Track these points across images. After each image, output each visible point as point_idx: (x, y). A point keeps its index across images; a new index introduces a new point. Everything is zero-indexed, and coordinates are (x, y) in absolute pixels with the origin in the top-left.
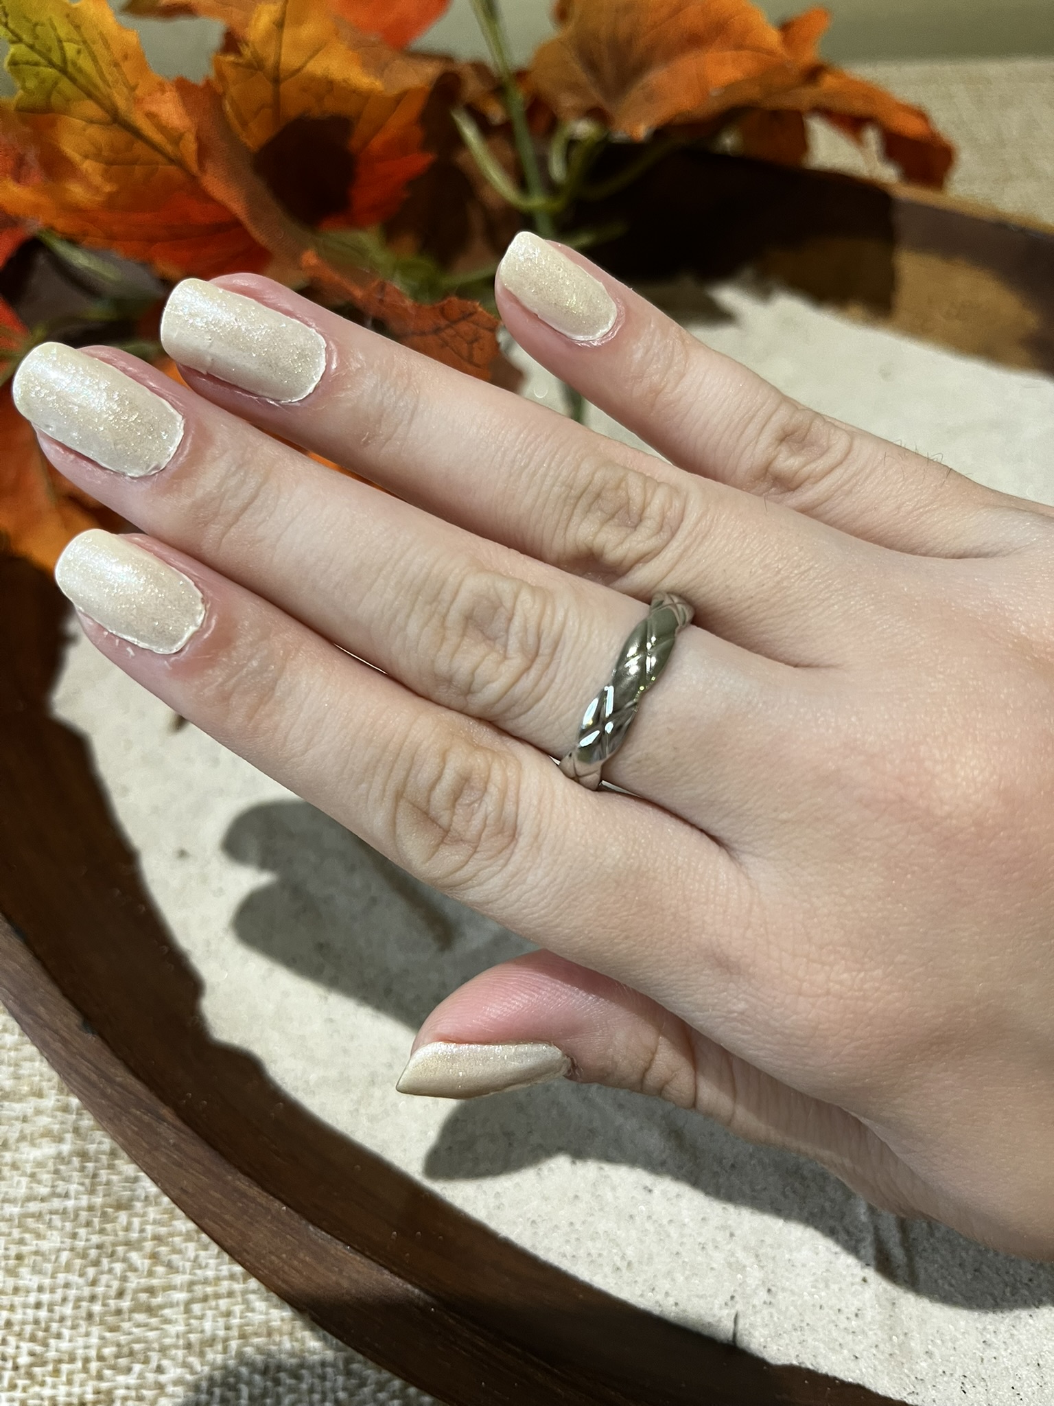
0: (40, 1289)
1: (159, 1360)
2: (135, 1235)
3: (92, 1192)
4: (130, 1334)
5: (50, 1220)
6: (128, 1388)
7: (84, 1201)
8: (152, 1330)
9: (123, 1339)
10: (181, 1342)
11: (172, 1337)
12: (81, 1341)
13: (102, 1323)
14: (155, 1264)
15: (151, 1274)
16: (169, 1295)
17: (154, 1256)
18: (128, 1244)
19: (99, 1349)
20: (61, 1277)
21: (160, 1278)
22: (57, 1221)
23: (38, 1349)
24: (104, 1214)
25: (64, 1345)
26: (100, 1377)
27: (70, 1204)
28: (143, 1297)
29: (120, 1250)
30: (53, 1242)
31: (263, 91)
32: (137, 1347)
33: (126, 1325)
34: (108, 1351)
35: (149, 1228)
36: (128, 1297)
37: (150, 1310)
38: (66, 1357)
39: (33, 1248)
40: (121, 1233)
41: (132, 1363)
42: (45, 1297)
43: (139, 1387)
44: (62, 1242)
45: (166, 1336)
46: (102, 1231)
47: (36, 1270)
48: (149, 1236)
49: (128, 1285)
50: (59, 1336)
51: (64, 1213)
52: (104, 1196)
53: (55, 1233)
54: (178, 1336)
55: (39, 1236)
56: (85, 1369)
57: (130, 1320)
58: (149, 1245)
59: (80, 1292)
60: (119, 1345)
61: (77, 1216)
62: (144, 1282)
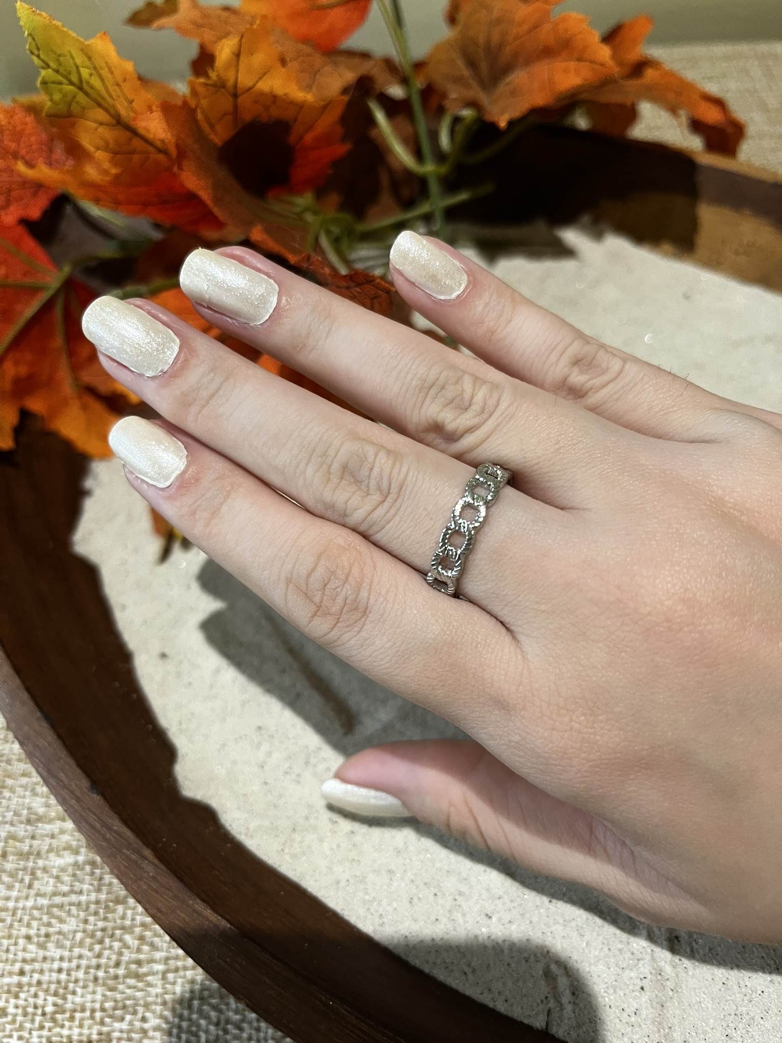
0: (62, 959)
1: (144, 1012)
2: (128, 923)
3: (99, 890)
4: (124, 993)
5: (69, 909)
6: (121, 1031)
7: (93, 897)
8: (139, 990)
9: (119, 996)
10: (159, 1000)
11: (153, 997)
12: (89, 997)
13: (104, 984)
14: (142, 944)
15: (139, 950)
16: (151, 966)
17: (142, 938)
18: (123, 928)
19: (102, 1003)
20: (77, 951)
21: (146, 954)
22: (74, 910)
23: (60, 1002)
24: (107, 907)
25: (78, 1000)
26: (102, 1023)
27: (83, 898)
28: (133, 967)
29: (118, 932)
30: (72, 926)
31: (226, 103)
32: (128, 1002)
33: (121, 987)
34: (107, 1005)
35: (138, 918)
36: (123, 966)
37: (138, 977)
38: (79, 1008)
39: (57, 929)
40: (119, 921)
41: (124, 1014)
42: (65, 965)
43: (129, 1031)
44: (77, 926)
45: (149, 995)
46: (105, 919)
47: (59, 945)
48: (138, 923)
49: (123, 958)
50: (74, 993)
51: (79, 904)
52: (107, 894)
53: (73, 919)
54: (157, 996)
55: (61, 921)
56: (92, 1017)
57: (124, 983)
58: (138, 930)
59: (88, 962)
60: (115, 1001)
61: (88, 907)
62: (134, 956)
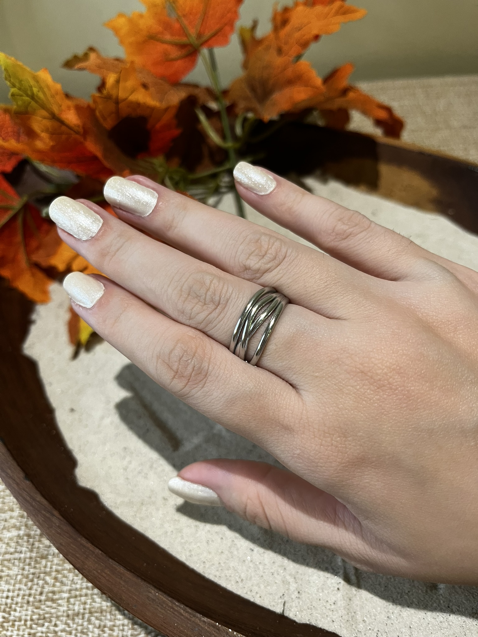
0: (9, 591)
1: (56, 621)
2: (48, 570)
3: (31, 551)
4: (44, 610)
5: (14, 562)
6: (42, 633)
7: (28, 555)
8: (53, 608)
9: (41, 612)
10: (65, 614)
11: (61, 612)
12: (24, 613)
13: (33, 605)
14: (56, 582)
15: (54, 586)
16: (61, 595)
17: (56, 579)
18: (45, 573)
19: (31, 616)
20: (17, 586)
21: (58, 587)
22: (17, 562)
23: (6, 616)
24: (36, 561)
25: (17, 614)
26: (31, 628)
27: (22, 556)
28: (50, 595)
29: (42, 575)
30: (15, 571)
31: (112, 108)
32: (47, 616)
33: (43, 607)
34: (35, 617)
35: (54, 567)
36: (44, 595)
37: (53, 601)
38: (17, 619)
39: (7, 574)
40: (42, 569)
41: (44, 622)
42: (10, 594)
43: (47, 632)
44: (18, 572)
45: (59, 611)
46: (35, 568)
47: (7, 583)
48: (54, 570)
49: (45, 590)
50: (15, 610)
51: (20, 559)
52: (36, 553)
53: (16, 568)
54: (64, 612)
55: (9, 569)
56: (25, 625)
57: (45, 604)
58: (54, 574)
59: (24, 592)
60: (39, 615)
61: (25, 561)
62: (51, 589)
